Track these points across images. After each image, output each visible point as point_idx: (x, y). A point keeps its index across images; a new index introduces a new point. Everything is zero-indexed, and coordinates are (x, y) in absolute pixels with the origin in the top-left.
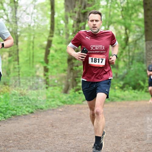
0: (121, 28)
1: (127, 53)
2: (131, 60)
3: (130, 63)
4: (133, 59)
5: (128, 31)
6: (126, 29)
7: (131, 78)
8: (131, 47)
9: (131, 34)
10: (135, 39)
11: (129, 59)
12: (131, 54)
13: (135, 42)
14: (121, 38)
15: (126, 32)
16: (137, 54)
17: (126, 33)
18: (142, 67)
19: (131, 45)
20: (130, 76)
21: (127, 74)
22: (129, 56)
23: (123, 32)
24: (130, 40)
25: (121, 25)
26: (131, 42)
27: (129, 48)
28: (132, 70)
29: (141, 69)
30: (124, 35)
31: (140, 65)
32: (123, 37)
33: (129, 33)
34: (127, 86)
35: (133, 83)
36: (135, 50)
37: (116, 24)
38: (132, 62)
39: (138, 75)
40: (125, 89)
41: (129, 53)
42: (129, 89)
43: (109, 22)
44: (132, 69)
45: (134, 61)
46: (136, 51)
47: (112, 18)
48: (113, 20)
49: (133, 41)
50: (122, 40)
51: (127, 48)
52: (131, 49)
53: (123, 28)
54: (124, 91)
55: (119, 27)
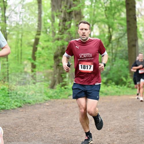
0: (105, 26)
1: (111, 51)
2: (114, 57)
3: (113, 60)
4: (116, 56)
5: (111, 29)
6: (109, 28)
7: (114, 73)
8: (114, 44)
9: (114, 32)
10: (117, 37)
11: (112, 56)
12: (114, 51)
13: (118, 40)
14: (105, 36)
15: (109, 30)
16: (120, 51)
17: (109, 32)
18: (124, 63)
19: (114, 43)
20: (113, 72)
21: (110, 70)
22: (112, 53)
23: (106, 30)
24: (113, 38)
25: (104, 24)
26: (114, 40)
27: (112, 46)
28: (115, 67)
29: (123, 65)
30: (107, 33)
31: (122, 62)
32: (107, 35)
33: (113, 31)
34: (110, 81)
35: (116, 79)
36: (117, 47)
37: (99, 23)
38: (115, 59)
39: (120, 71)
40: (108, 84)
41: (112, 50)
42: (112, 85)
43: (93, 21)
44: (114, 65)
45: (117, 58)
46: (119, 49)
47: (96, 17)
48: (97, 19)
49: (116, 39)
50: (106, 38)
51: (110, 45)
52: (114, 47)
53: (107, 26)
54: (108, 86)
55: (103, 26)
